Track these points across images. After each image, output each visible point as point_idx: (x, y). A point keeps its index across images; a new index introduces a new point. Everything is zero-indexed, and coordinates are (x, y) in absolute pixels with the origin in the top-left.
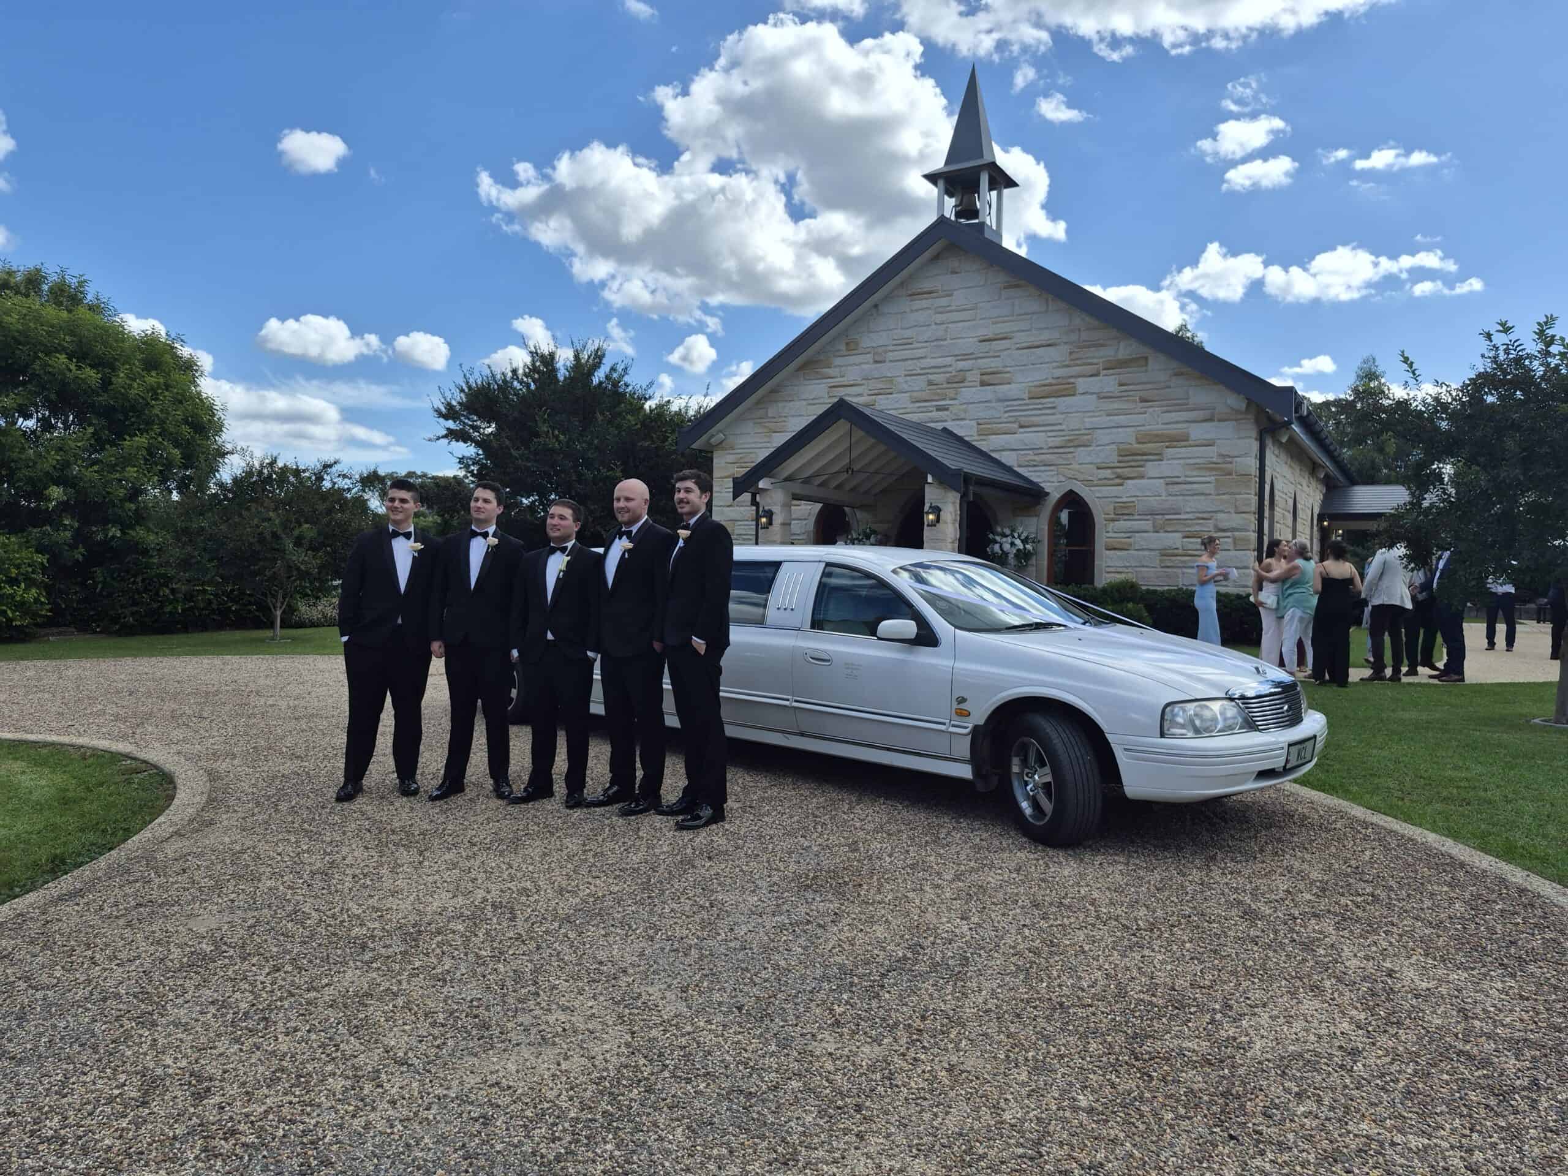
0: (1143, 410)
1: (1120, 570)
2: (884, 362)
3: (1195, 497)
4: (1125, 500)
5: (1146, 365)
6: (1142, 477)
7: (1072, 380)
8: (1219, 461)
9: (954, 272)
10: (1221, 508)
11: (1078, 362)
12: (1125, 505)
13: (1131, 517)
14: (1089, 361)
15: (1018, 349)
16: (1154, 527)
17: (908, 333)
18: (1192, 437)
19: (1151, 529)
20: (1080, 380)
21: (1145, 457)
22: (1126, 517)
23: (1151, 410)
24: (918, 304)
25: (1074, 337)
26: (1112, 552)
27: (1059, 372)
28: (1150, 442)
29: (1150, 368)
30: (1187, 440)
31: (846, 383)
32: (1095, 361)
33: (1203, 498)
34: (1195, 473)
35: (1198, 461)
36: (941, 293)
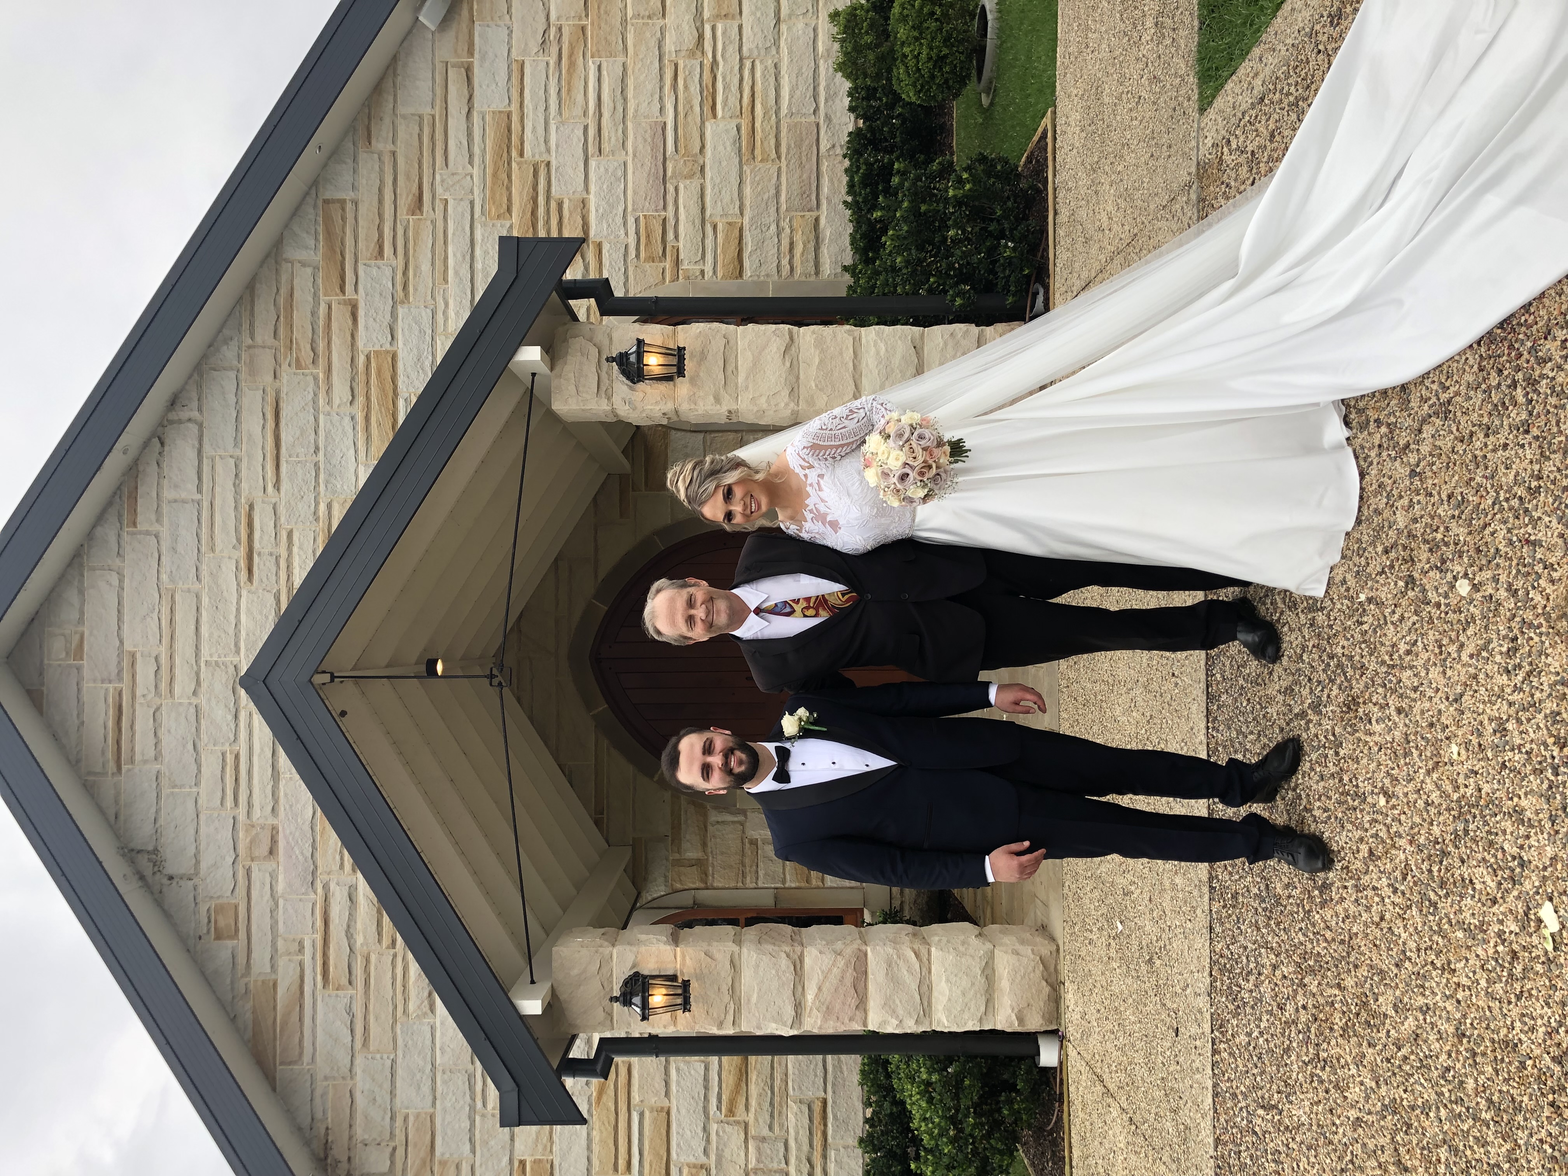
0: (439, 206)
1: (785, 243)
2: (274, 830)
3: (630, 94)
4: (632, 240)
5: (343, 202)
6: (584, 203)
7: (361, 360)
8: (554, 50)
9: (79, 652)
10: (653, 43)
11: (321, 346)
12: (643, 236)
13: (671, 222)
14: (321, 323)
15: (277, 485)
16: (691, 176)
17: (210, 766)
18: (500, 105)
19: (696, 183)
20: (360, 343)
21: (541, 200)
22: (670, 235)
23: (439, 190)
24: (143, 744)
25: (266, 360)
26: (747, 263)
27: (340, 391)
28: (509, 189)
29: (348, 195)
30: (509, 115)
31: (319, 937)
32: (322, 310)
33: (630, 82)
34: (580, 97)
35: (553, 92)
36: (125, 686)
